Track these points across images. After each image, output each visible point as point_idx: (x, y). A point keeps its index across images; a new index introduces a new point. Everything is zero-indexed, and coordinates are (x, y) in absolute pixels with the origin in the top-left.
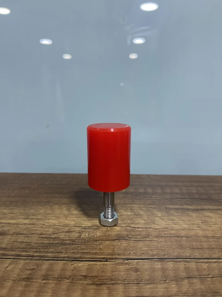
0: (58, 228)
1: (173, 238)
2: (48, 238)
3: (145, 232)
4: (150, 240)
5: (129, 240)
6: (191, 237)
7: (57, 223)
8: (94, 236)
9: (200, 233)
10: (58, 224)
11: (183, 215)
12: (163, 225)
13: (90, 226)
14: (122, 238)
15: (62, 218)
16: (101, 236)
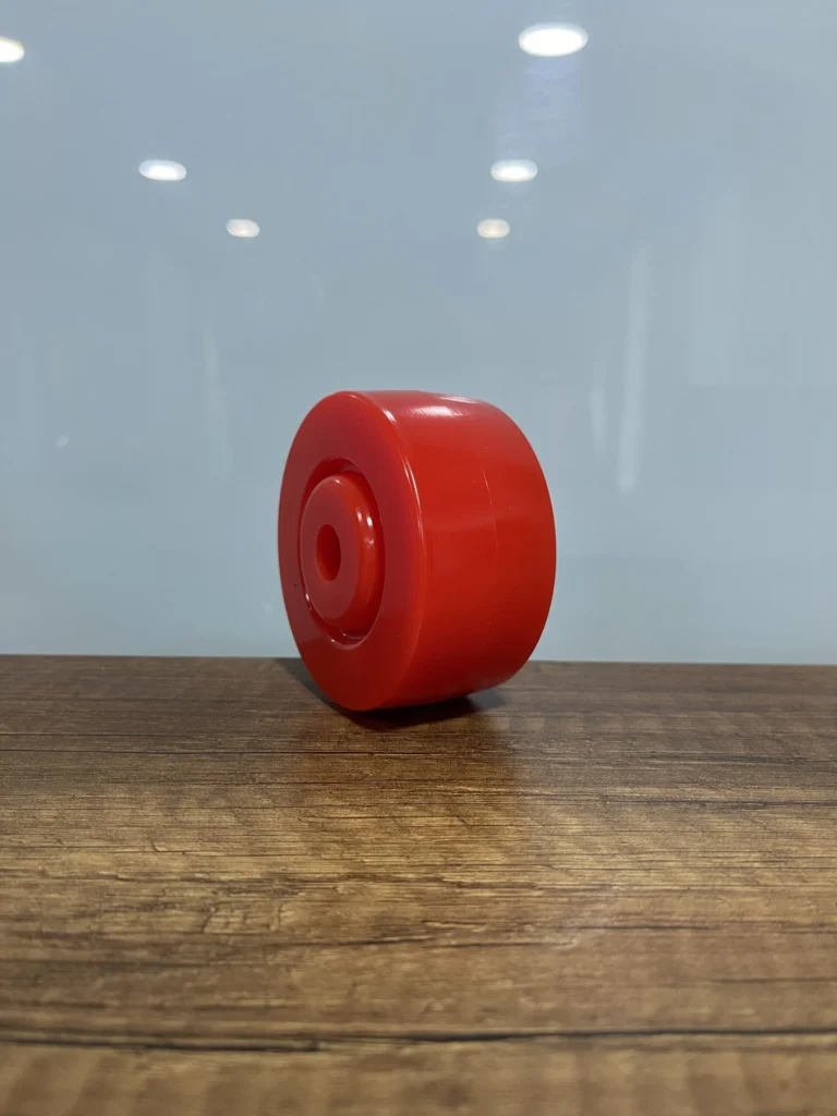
0: (106, 888)
1: (636, 933)
2: (48, 936)
3: (504, 904)
4: (527, 944)
5: (429, 943)
6: (717, 928)
7: (107, 864)
8: (268, 926)
9: (760, 909)
10: (108, 869)
11: (680, 829)
12: (589, 874)
13: (258, 876)
14: (396, 933)
15: (135, 844)
16: (300, 925)
